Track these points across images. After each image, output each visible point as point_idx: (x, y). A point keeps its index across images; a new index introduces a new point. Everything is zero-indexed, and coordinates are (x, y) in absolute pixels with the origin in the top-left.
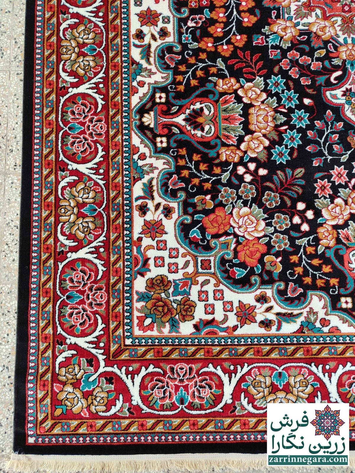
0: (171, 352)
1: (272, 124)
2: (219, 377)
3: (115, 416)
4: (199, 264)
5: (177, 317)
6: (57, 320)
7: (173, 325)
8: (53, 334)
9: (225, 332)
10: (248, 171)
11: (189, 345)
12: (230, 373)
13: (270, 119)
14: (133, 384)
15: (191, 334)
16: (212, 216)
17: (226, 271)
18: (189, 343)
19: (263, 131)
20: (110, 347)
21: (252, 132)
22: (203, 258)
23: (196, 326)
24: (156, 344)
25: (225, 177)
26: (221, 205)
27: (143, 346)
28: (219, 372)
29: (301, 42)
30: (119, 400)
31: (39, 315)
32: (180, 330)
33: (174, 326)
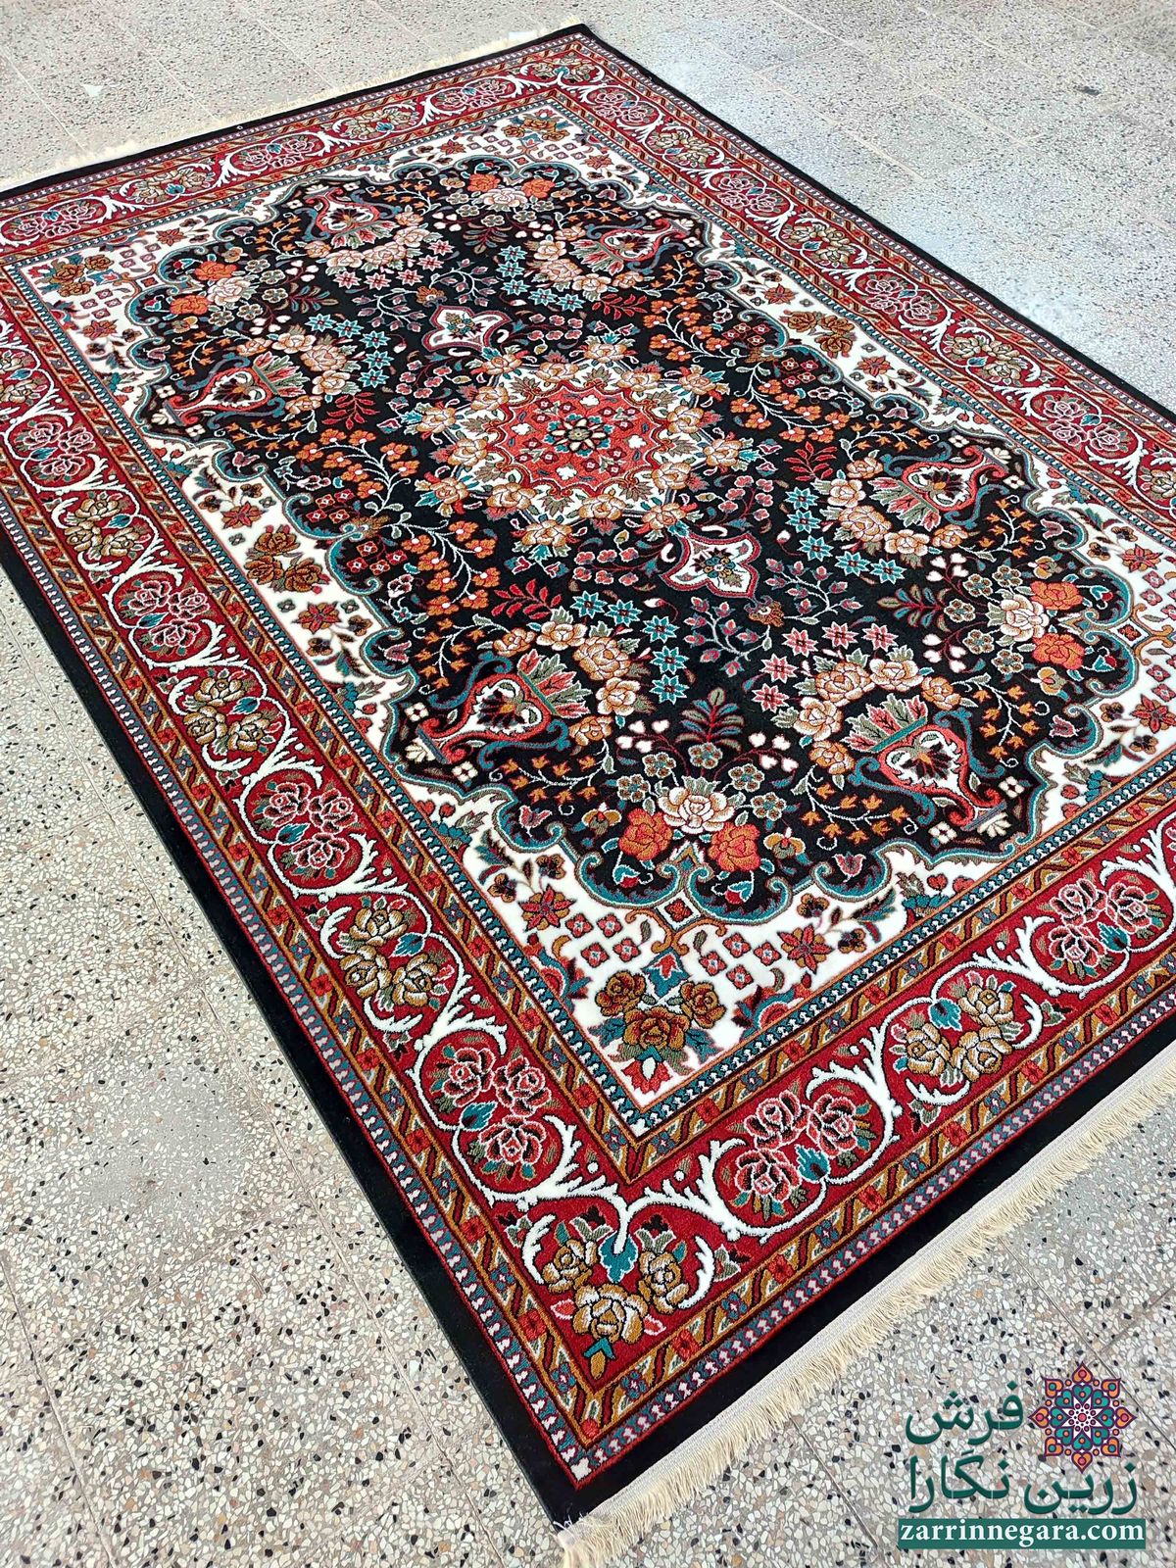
0: (730, 1094)
1: (623, 658)
2: (846, 1081)
3: (715, 1289)
4: (667, 916)
5: (694, 1025)
6: (473, 1178)
7: (699, 1044)
8: (483, 1212)
9: (795, 997)
10: (637, 738)
11: (753, 1061)
12: (859, 1061)
13: (615, 652)
14: (706, 1201)
15: (741, 1040)
16: (632, 832)
17: (719, 901)
18: (750, 1058)
19: (617, 672)
20: (610, 1161)
21: (602, 683)
22: (666, 904)
23: (739, 1020)
24: (693, 1097)
25: (607, 764)
26: (632, 807)
27: (671, 1118)
28: (840, 1072)
29: (583, 538)
30: (701, 1251)
31: (429, 1192)
32: (718, 1044)
33: (702, 1044)
